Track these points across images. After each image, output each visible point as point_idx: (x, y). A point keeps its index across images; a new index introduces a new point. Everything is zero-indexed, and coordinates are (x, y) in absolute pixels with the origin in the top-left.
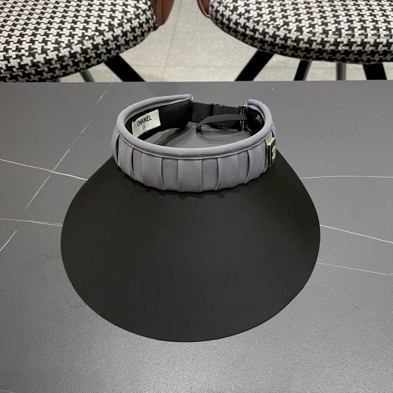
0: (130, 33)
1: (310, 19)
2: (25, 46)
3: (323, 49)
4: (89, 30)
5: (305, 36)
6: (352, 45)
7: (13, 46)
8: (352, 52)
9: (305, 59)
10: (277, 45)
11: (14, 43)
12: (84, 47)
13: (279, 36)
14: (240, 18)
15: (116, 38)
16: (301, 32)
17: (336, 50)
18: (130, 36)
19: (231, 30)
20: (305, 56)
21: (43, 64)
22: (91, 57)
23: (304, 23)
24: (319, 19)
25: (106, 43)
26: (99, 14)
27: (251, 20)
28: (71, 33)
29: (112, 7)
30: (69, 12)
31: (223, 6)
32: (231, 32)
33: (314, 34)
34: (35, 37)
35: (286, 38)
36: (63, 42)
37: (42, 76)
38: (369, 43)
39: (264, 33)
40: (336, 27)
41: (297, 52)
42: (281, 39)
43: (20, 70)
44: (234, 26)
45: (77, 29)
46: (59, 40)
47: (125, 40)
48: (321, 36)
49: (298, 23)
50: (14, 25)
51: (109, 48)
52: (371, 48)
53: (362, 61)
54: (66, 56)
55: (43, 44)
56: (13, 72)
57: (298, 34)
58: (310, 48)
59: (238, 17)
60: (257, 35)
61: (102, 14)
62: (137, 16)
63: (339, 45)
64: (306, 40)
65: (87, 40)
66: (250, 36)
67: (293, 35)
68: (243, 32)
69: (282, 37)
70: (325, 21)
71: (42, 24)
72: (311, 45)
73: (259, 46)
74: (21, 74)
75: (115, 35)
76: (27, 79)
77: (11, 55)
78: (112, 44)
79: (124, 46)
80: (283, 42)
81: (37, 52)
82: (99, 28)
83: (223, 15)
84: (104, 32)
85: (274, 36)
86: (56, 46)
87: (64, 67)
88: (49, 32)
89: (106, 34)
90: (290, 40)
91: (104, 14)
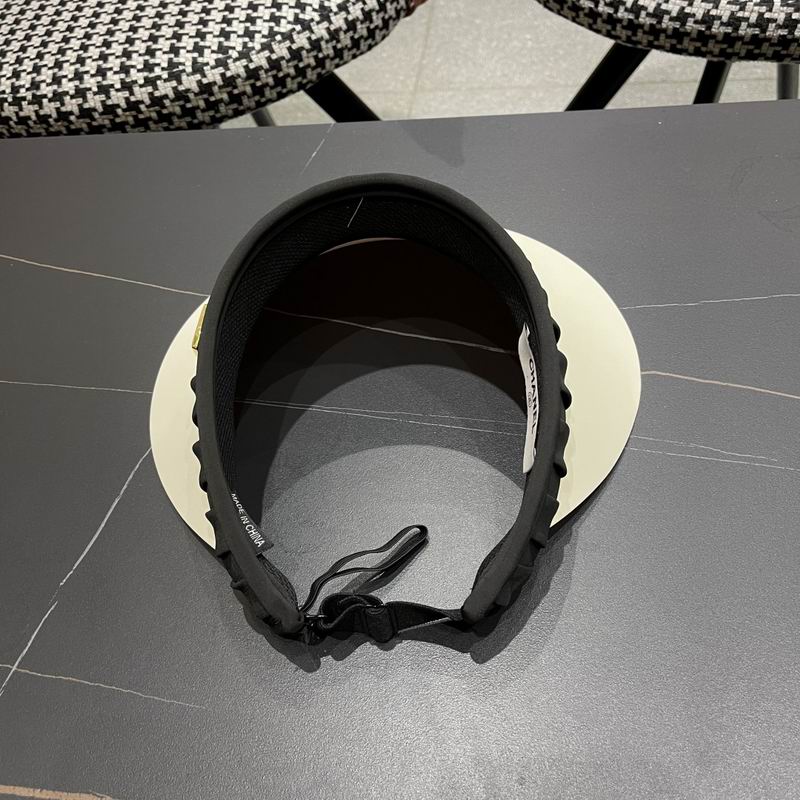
0: (362, 22)
2: (162, 59)
3: (762, 35)
4: (283, 21)
5: (725, 11)
7: (137, 61)
9: (722, 59)
10: (664, 31)
11: (140, 55)
12: (274, 57)
13: (668, 12)
15: (334, 35)
16: (714, 2)
17: (790, 37)
18: (362, 30)
19: (566, 7)
21: (196, 94)
22: (288, 75)
25: (316, 45)
28: (247, 28)
32: (566, 11)
33: (743, 6)
34: (179, 40)
35: (682, 17)
36: (234, 48)
37: (195, 117)
39: (636, 9)
41: (705, 45)
43: (151, 109)
45: (259, 21)
46: (226, 44)
47: (352, 38)
48: (756, 8)
50: (137, 18)
51: (321, 55)
54: (239, 76)
55: (196, 55)
56: (140, 112)
57: (710, 6)
58: (734, 35)
60: (621, 14)
63: (796, 27)
64: (725, 19)
65: (280, 42)
66: (605, 16)
67: (699, 9)
68: (591, 8)
69: (674, 14)
71: (190, 15)
72: (736, 29)
73: (624, 38)
74: (154, 115)
75: (332, 28)
76: (165, 124)
77: (134, 79)
78: (327, 48)
79: (350, 50)
80: (677, 25)
81: (184, 71)
82: (301, 16)
84: (312, 24)
85: (658, 13)
86: (220, 56)
87: (235, 99)
88: (204, 30)
89: (314, 27)
90: (691, 20)
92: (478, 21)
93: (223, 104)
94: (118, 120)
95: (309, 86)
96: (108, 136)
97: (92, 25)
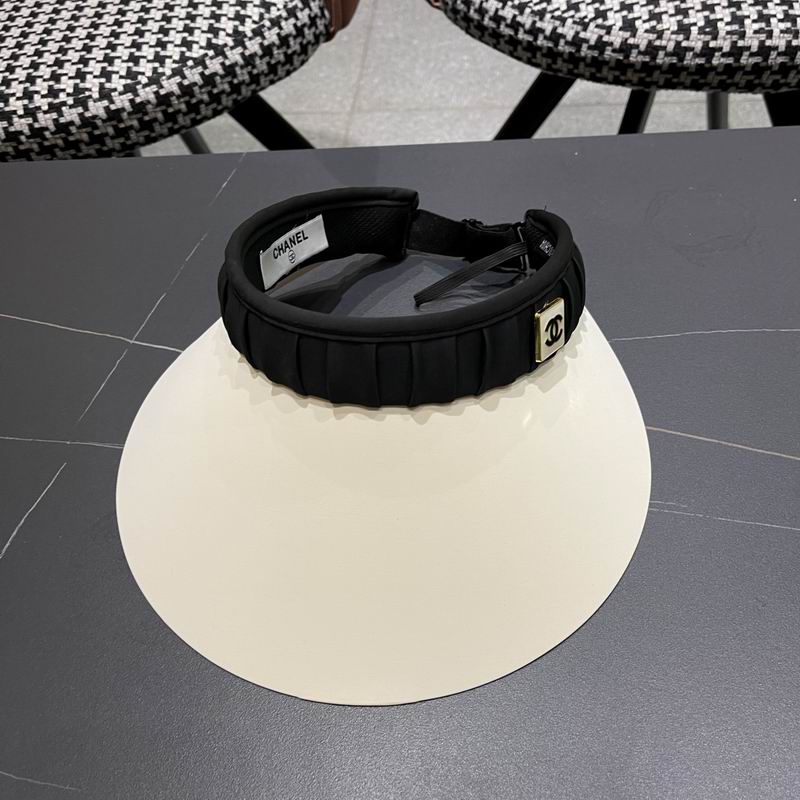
0: (279, 48)
2: (67, 84)
3: (679, 64)
4: (195, 46)
5: (642, 39)
6: (741, 55)
7: (42, 86)
8: (742, 68)
9: (641, 88)
10: (584, 59)
11: (44, 80)
12: (186, 82)
13: (586, 41)
14: (503, 8)
15: (249, 60)
16: (632, 31)
17: (707, 65)
18: (278, 55)
19: (486, 33)
20: (641, 82)
21: (104, 121)
22: (201, 101)
23: (638, 11)
25: (230, 70)
26: (213, 12)
27: (528, 10)
28: (157, 53)
30: (153, 11)
32: (487, 38)
33: (660, 35)
34: (86, 65)
35: (601, 45)
36: (143, 74)
37: (104, 144)
38: (776, 48)
39: (555, 37)
40: (706, 17)
41: (624, 73)
43: (57, 136)
45: (169, 46)
46: (135, 69)
47: (268, 64)
48: (674, 36)
49: (625, 13)
50: (43, 42)
51: (235, 81)
52: (780, 60)
53: (762, 86)
54: (149, 102)
55: (103, 80)
56: (45, 139)
57: (628, 34)
58: (652, 64)
59: (500, 5)
60: (541, 41)
61: (218, 12)
62: (292, 13)
63: (713, 56)
64: (642, 47)
65: (192, 68)
66: (525, 44)
67: (617, 38)
68: (510, 35)
69: (592, 42)
70: (683, 6)
71: (98, 38)
72: (654, 58)
73: (544, 65)
74: (60, 142)
75: (247, 53)
76: (73, 152)
77: (38, 105)
78: (242, 74)
79: (266, 75)
80: (596, 53)
81: (90, 97)
82: (214, 41)
84: (225, 49)
85: (577, 42)
86: (129, 81)
87: (146, 125)
88: (113, 54)
89: (228, 53)
90: (609, 48)
91: (224, 12)
92: (415, 42)
93: (133, 131)
94: (22, 147)
96: (12, 164)
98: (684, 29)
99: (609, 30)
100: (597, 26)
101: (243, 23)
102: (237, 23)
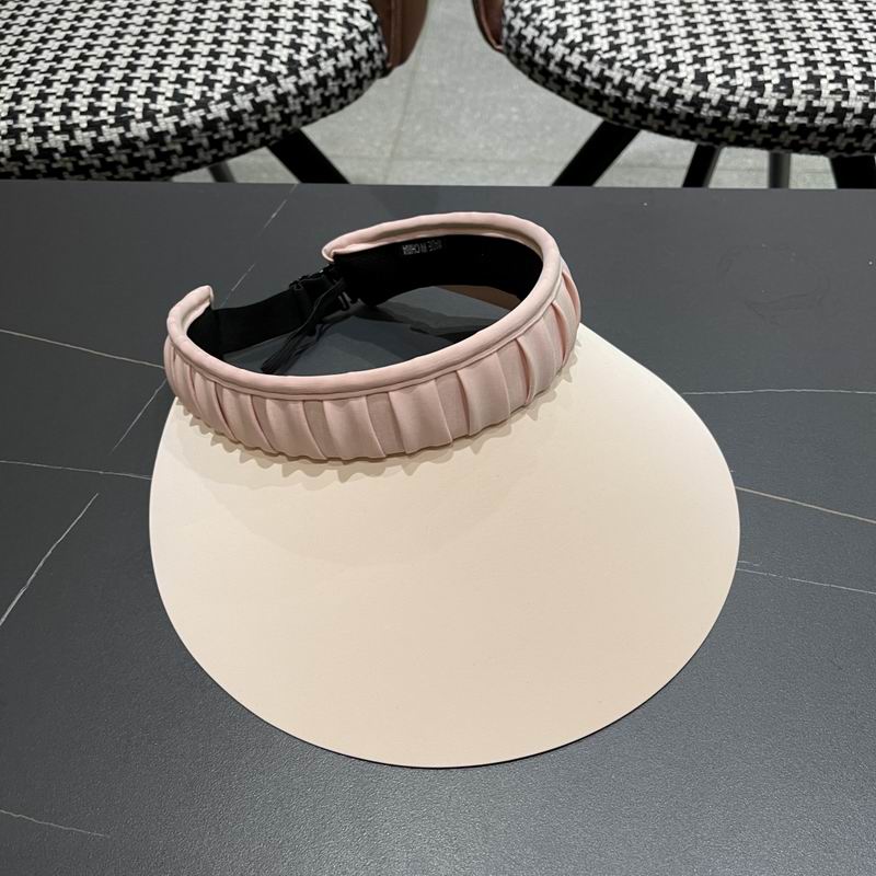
0: (334, 79)
1: (723, 56)
2: (109, 103)
3: (752, 122)
4: (247, 72)
5: (714, 94)
6: (816, 115)
7: (81, 103)
8: (816, 129)
9: (710, 144)
10: (652, 111)
11: (84, 97)
12: (235, 109)
13: (656, 92)
14: (570, 54)
15: (302, 90)
16: (704, 85)
17: (781, 124)
18: (333, 86)
19: (551, 79)
21: (146, 143)
22: (249, 130)
23: (711, 65)
24: (743, 57)
25: (282, 99)
26: (267, 39)
27: (596, 58)
28: (206, 77)
29: (295, 23)
30: (203, 33)
31: (535, 27)
32: (551, 84)
33: (733, 90)
34: (130, 84)
35: (671, 97)
36: (190, 97)
37: (143, 168)
38: (852, 110)
39: (624, 86)
40: (782, 75)
41: (694, 128)
42: (660, 99)
43: (94, 156)
44: (558, 71)
45: (220, 70)
46: (182, 91)
47: (322, 95)
48: (747, 93)
49: (697, 66)
50: (84, 57)
51: (287, 111)
52: (856, 122)
53: (836, 149)
54: (194, 126)
55: (147, 101)
56: (80, 158)
57: (699, 88)
58: (724, 119)
59: (567, 51)
60: (608, 90)
61: (273, 39)
62: (350, 45)
63: (787, 114)
64: (715, 102)
65: (242, 94)
66: (591, 92)
67: (688, 91)
68: (577, 83)
69: (663, 94)
70: (758, 62)
71: (144, 58)
72: (726, 113)
73: (611, 115)
74: (97, 163)
75: (301, 83)
76: (109, 174)
77: (76, 121)
79: (319, 107)
80: (666, 106)
81: (133, 117)
82: (267, 68)
83: (533, 47)
84: (279, 77)
85: (646, 93)
86: (175, 104)
87: (190, 151)
88: (159, 75)
89: (281, 81)
90: (680, 101)
91: (278, 39)
92: (462, 90)
93: (175, 156)
94: (55, 166)
95: (273, 142)
96: (42, 182)
97: (32, 62)
98: (758, 86)
99: (680, 82)
100: (669, 78)
101: (298, 51)
102: (292, 51)
